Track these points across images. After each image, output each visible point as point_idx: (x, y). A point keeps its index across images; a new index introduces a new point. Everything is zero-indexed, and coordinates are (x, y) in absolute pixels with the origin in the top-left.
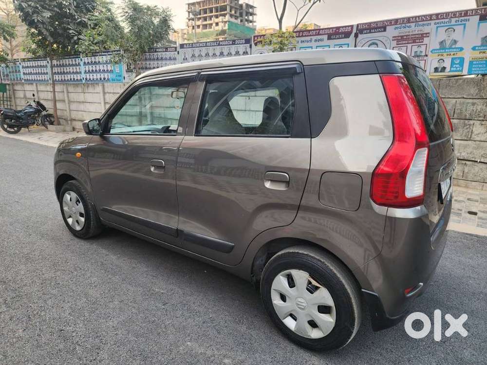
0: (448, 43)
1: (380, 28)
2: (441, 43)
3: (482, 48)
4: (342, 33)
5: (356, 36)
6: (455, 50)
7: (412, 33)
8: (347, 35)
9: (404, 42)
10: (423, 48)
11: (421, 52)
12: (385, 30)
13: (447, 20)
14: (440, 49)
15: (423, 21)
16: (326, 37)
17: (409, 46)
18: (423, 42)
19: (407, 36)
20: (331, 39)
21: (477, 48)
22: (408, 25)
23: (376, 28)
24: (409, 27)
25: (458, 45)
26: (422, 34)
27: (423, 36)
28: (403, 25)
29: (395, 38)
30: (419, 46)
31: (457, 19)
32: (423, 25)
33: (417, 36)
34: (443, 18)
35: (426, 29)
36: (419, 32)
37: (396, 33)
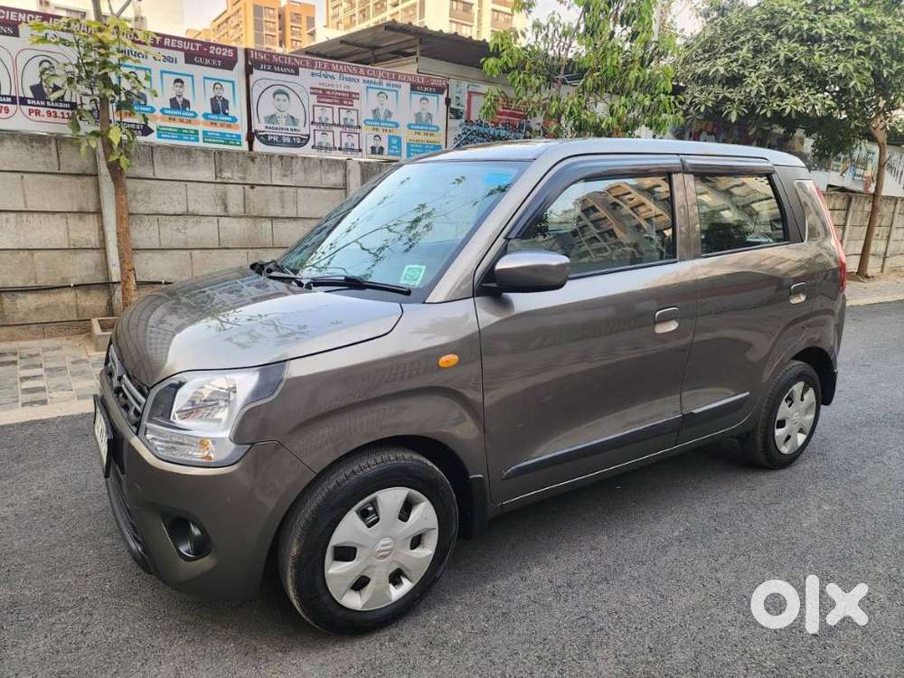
0: (382, 113)
1: (290, 67)
2: (375, 112)
3: (417, 127)
4: (215, 57)
5: (248, 72)
6: (390, 125)
7: (336, 89)
8: (228, 64)
9: (328, 100)
10: (353, 115)
11: (352, 120)
12: (297, 73)
13: (377, 80)
14: (374, 121)
15: (349, 73)
16: (180, 56)
17: (336, 107)
18: (352, 105)
19: (331, 91)
20: (194, 63)
21: (412, 127)
22: (330, 73)
23: (281, 66)
24: (332, 77)
25: (393, 119)
26: (350, 93)
27: (351, 97)
28: (323, 72)
29: (314, 91)
30: (349, 111)
31: (389, 81)
32: (350, 80)
33: (344, 94)
34: (372, 77)
35: (354, 88)
36: (346, 90)
37: (318, 82)
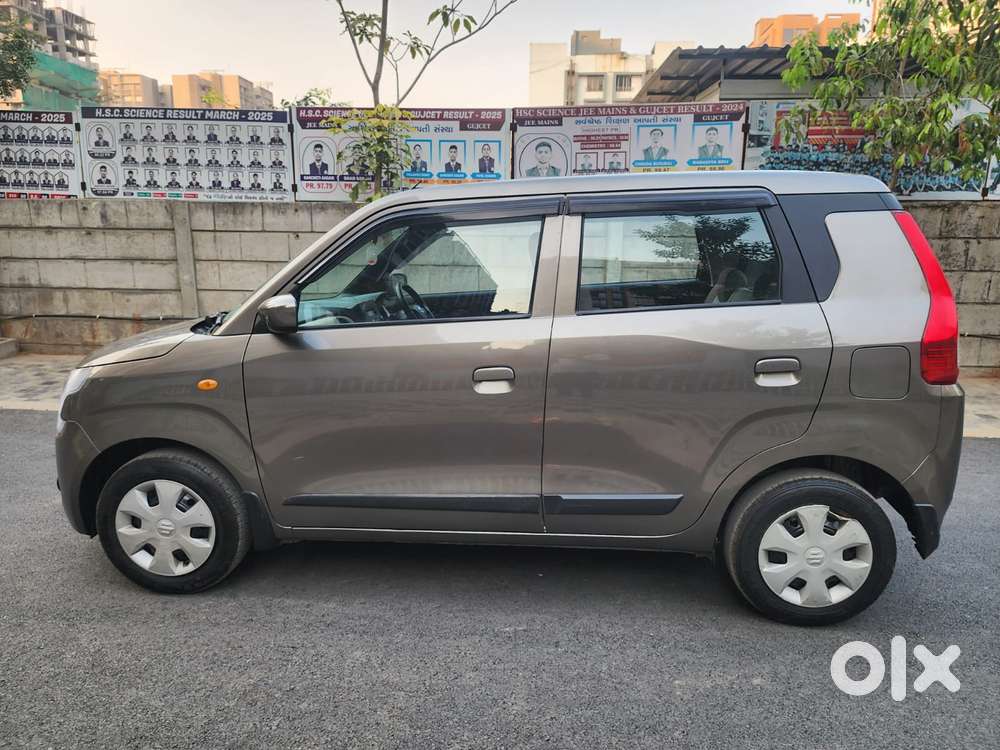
0: (655, 152)
1: (553, 119)
2: (646, 151)
3: (701, 162)
4: (485, 121)
5: (513, 128)
6: (665, 163)
7: (602, 133)
8: (496, 125)
9: (592, 146)
10: (621, 158)
11: (619, 163)
12: (560, 124)
13: (651, 117)
14: (645, 161)
15: (618, 114)
16: (456, 125)
17: (601, 152)
18: (619, 148)
19: (595, 136)
20: (467, 129)
21: (694, 162)
22: (597, 118)
23: (546, 119)
24: (598, 122)
25: (669, 157)
26: (618, 136)
27: (619, 138)
28: (589, 118)
29: (577, 138)
30: (615, 154)
31: (665, 116)
32: (618, 121)
33: (610, 138)
34: (645, 114)
35: (623, 129)
36: (614, 132)
37: (579, 130)
